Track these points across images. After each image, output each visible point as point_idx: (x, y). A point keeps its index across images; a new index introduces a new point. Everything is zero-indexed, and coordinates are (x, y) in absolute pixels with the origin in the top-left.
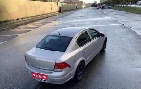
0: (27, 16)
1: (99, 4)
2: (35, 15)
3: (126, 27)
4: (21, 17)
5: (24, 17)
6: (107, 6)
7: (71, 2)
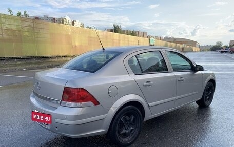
7: (175, 40)
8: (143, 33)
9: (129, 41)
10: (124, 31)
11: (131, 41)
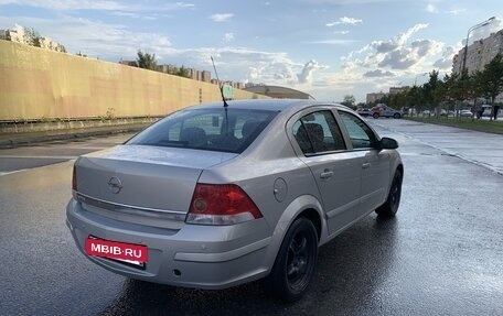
0: (116, 115)
1: (362, 105)
2: (143, 114)
3: (466, 162)
4: (94, 115)
5: (104, 114)
6: (389, 110)
7: (267, 91)
8: (203, 73)
9: (180, 90)
10: (161, 67)
11: (185, 90)
